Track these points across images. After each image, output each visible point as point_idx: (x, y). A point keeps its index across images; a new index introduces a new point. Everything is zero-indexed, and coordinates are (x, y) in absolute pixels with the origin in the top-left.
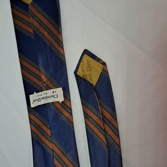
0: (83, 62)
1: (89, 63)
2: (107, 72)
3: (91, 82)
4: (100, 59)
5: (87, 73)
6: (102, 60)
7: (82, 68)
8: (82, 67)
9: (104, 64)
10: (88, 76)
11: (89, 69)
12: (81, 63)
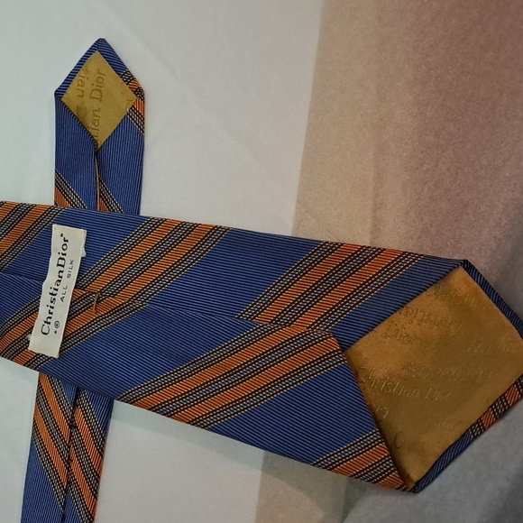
0: (87, 71)
1: (101, 80)
2: (142, 118)
3: (93, 133)
4: (132, 76)
5: (90, 104)
6: (137, 83)
7: (80, 87)
8: (80, 83)
9: (139, 92)
10: (91, 113)
11: (96, 94)
12: (81, 73)
